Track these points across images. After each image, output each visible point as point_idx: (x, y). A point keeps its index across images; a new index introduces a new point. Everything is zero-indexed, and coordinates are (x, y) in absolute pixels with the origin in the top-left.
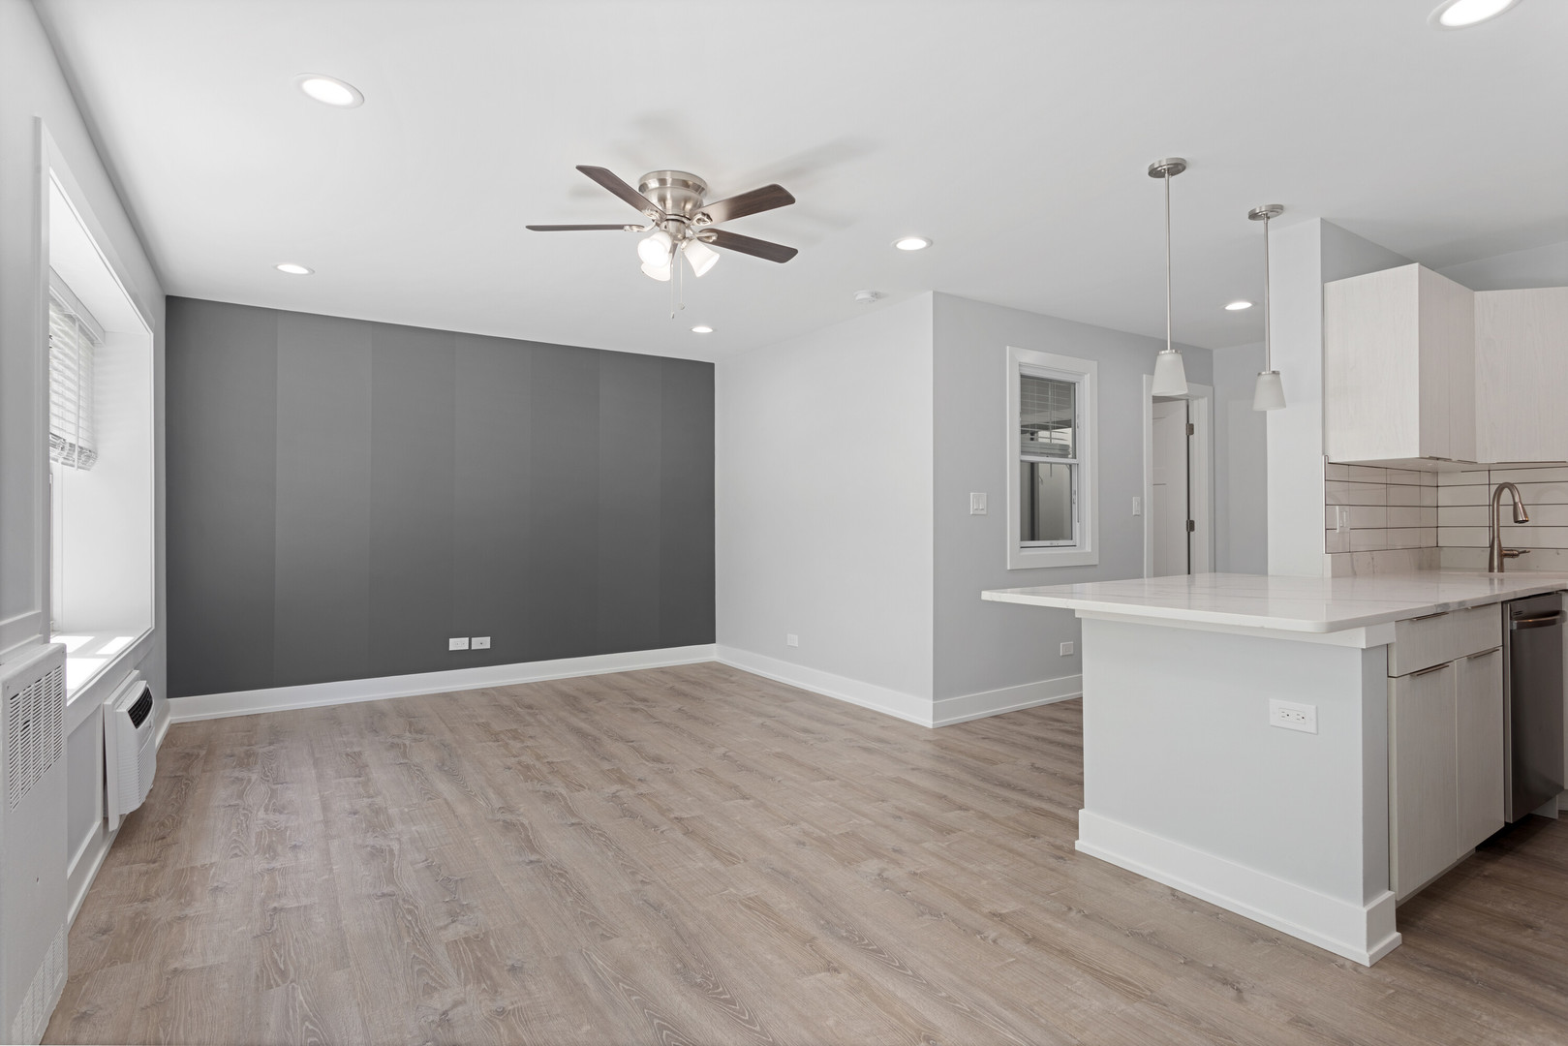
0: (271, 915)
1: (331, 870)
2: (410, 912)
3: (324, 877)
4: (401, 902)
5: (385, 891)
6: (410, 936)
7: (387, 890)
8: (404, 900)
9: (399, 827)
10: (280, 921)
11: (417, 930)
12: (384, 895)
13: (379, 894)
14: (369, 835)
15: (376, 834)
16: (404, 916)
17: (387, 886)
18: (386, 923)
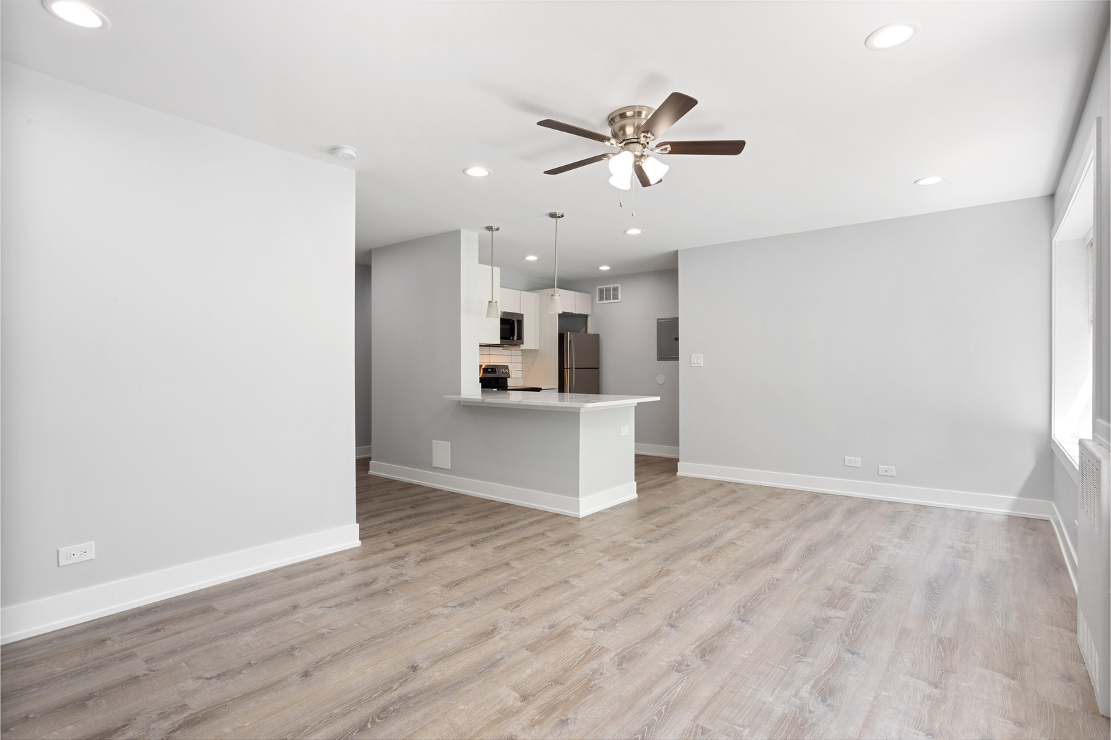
0: (941, 684)
1: (875, 698)
2: (847, 635)
3: (886, 694)
4: (847, 643)
5: (850, 655)
6: (860, 624)
7: (848, 656)
8: (844, 643)
9: (779, 710)
10: (935, 674)
11: (854, 624)
12: (853, 653)
13: (855, 656)
14: (814, 720)
15: (807, 715)
16: (853, 634)
17: (845, 658)
18: (867, 636)
